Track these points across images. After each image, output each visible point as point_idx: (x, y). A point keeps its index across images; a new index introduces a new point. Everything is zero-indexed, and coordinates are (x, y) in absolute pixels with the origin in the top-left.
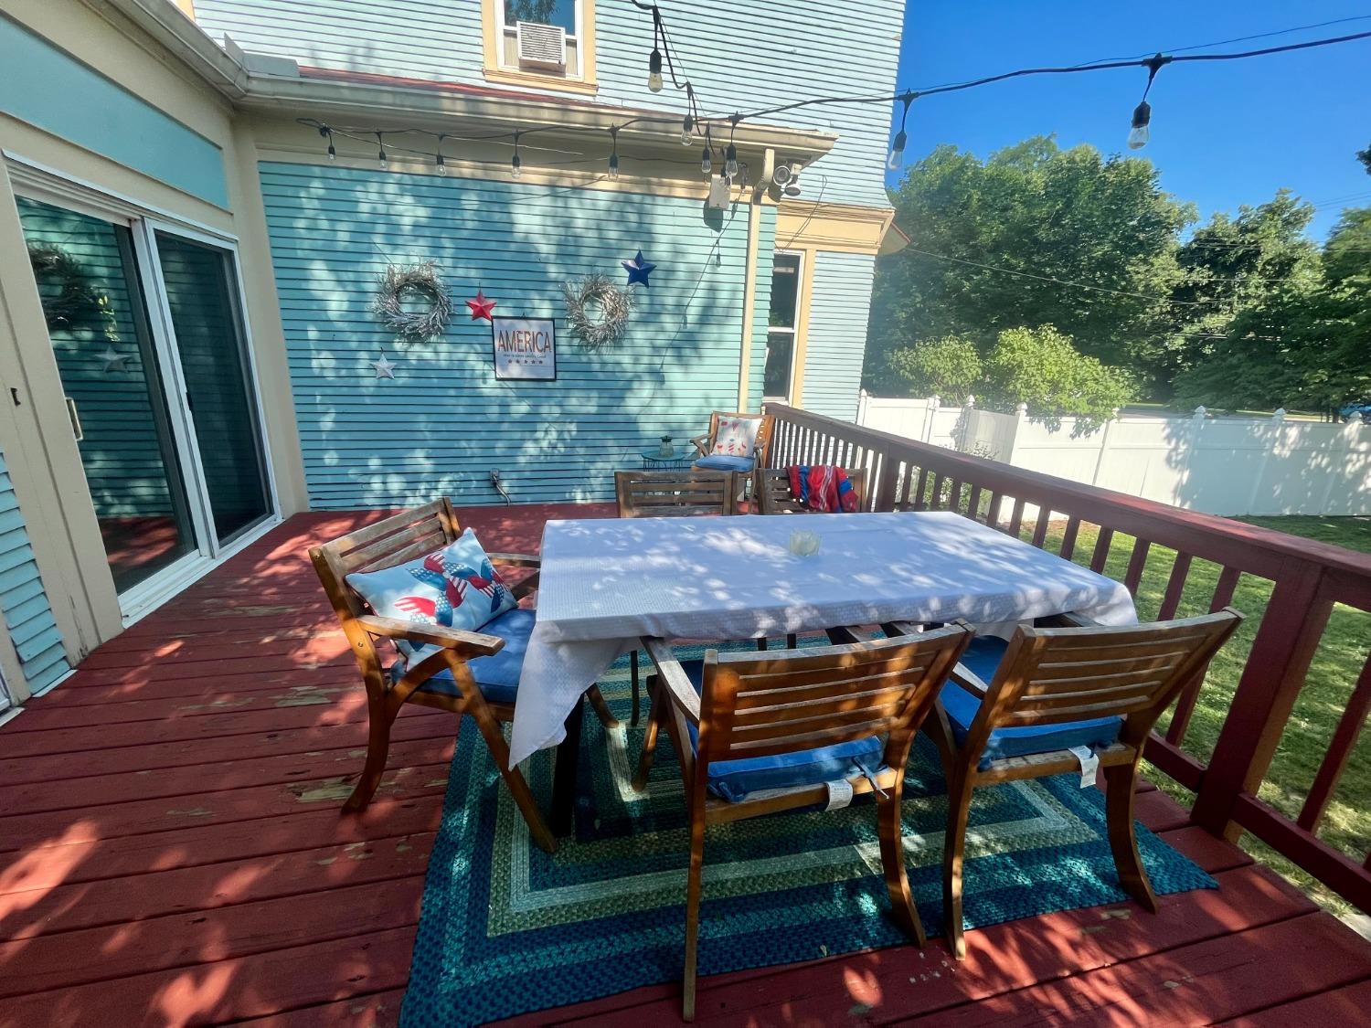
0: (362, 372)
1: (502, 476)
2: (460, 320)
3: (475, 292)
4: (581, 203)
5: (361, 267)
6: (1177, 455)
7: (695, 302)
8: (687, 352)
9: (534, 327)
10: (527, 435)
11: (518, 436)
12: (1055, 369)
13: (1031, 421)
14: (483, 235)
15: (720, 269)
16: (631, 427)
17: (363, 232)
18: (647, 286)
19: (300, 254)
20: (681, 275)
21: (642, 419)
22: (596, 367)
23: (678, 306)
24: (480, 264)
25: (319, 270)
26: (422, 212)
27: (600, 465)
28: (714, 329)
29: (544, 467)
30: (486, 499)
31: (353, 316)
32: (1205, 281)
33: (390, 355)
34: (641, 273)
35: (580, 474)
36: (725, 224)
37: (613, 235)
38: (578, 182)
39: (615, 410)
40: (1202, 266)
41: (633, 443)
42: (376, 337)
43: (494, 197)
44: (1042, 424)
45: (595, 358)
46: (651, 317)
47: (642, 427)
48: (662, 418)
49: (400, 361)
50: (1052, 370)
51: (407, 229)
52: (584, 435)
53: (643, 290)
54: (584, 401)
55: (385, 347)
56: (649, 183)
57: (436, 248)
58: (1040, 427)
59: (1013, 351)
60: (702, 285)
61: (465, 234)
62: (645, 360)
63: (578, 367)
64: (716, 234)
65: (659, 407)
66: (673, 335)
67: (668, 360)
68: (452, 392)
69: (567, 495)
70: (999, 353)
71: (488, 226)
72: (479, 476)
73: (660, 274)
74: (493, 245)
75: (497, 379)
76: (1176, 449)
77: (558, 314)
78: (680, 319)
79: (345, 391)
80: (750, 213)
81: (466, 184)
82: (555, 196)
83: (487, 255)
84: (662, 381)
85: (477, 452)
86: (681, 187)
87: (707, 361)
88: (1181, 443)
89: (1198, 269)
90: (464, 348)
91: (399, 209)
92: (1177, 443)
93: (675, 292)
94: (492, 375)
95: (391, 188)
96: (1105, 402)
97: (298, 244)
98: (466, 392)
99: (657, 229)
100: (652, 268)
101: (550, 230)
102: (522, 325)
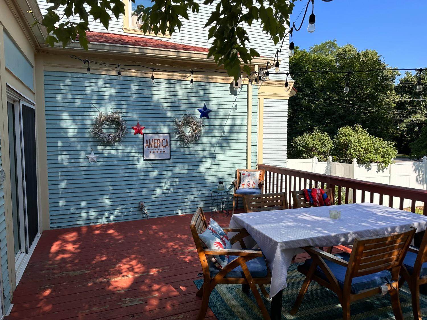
0: (81, 160)
1: (145, 204)
2: (129, 135)
3: (136, 123)
4: (180, 86)
5: (85, 114)
6: (420, 178)
7: (227, 124)
8: (225, 145)
9: (161, 137)
10: (157, 185)
11: (152, 185)
12: (365, 143)
13: (360, 166)
14: (140, 99)
15: (237, 111)
16: (202, 178)
17: (87, 99)
18: (208, 118)
19: (58, 109)
20: (221, 113)
21: (207, 174)
22: (187, 153)
23: (221, 126)
24: (138, 111)
25: (66, 116)
26: (113, 90)
27: (189, 197)
28: (235, 134)
29: (164, 199)
30: (138, 217)
31: (79, 135)
32: (409, 100)
33: (95, 152)
34: (205, 113)
35: (180, 201)
36: (238, 93)
37: (193, 98)
38: (179, 78)
39: (195, 171)
40: (406, 94)
41: (203, 185)
42: (89, 144)
43: (145, 84)
44: (364, 167)
45: (186, 149)
46: (210, 131)
47: (206, 177)
48: (215, 174)
49: (100, 155)
50: (364, 144)
51: (107, 98)
52: (182, 183)
53: (206, 120)
54: (181, 168)
55: (94, 148)
56: (208, 78)
57: (119, 105)
58: (363, 168)
59: (346, 136)
60: (230, 117)
61: (132, 99)
62: (208, 149)
63: (179, 153)
64: (235, 97)
65: (214, 168)
66: (219, 138)
67: (217, 148)
68: (123, 167)
69: (175, 212)
70: (340, 137)
71: (142, 96)
72: (134, 206)
73: (212, 113)
74: (144, 104)
75: (144, 160)
76: (419, 175)
77: (171, 131)
78: (222, 131)
79: (73, 169)
80: (248, 88)
81: (133, 79)
82: (170, 83)
83: (141, 107)
84: (215, 157)
85: (133, 194)
86: (220, 79)
87: (232, 148)
88: (420, 172)
89: (405, 95)
90: (130, 147)
91: (104, 89)
92: (419, 172)
93: (219, 120)
94: (142, 158)
95: (101, 81)
96: (388, 156)
97: (57, 105)
98: (130, 167)
99: (211, 95)
100: (210, 111)
101: (168, 97)
102: (156, 137)
